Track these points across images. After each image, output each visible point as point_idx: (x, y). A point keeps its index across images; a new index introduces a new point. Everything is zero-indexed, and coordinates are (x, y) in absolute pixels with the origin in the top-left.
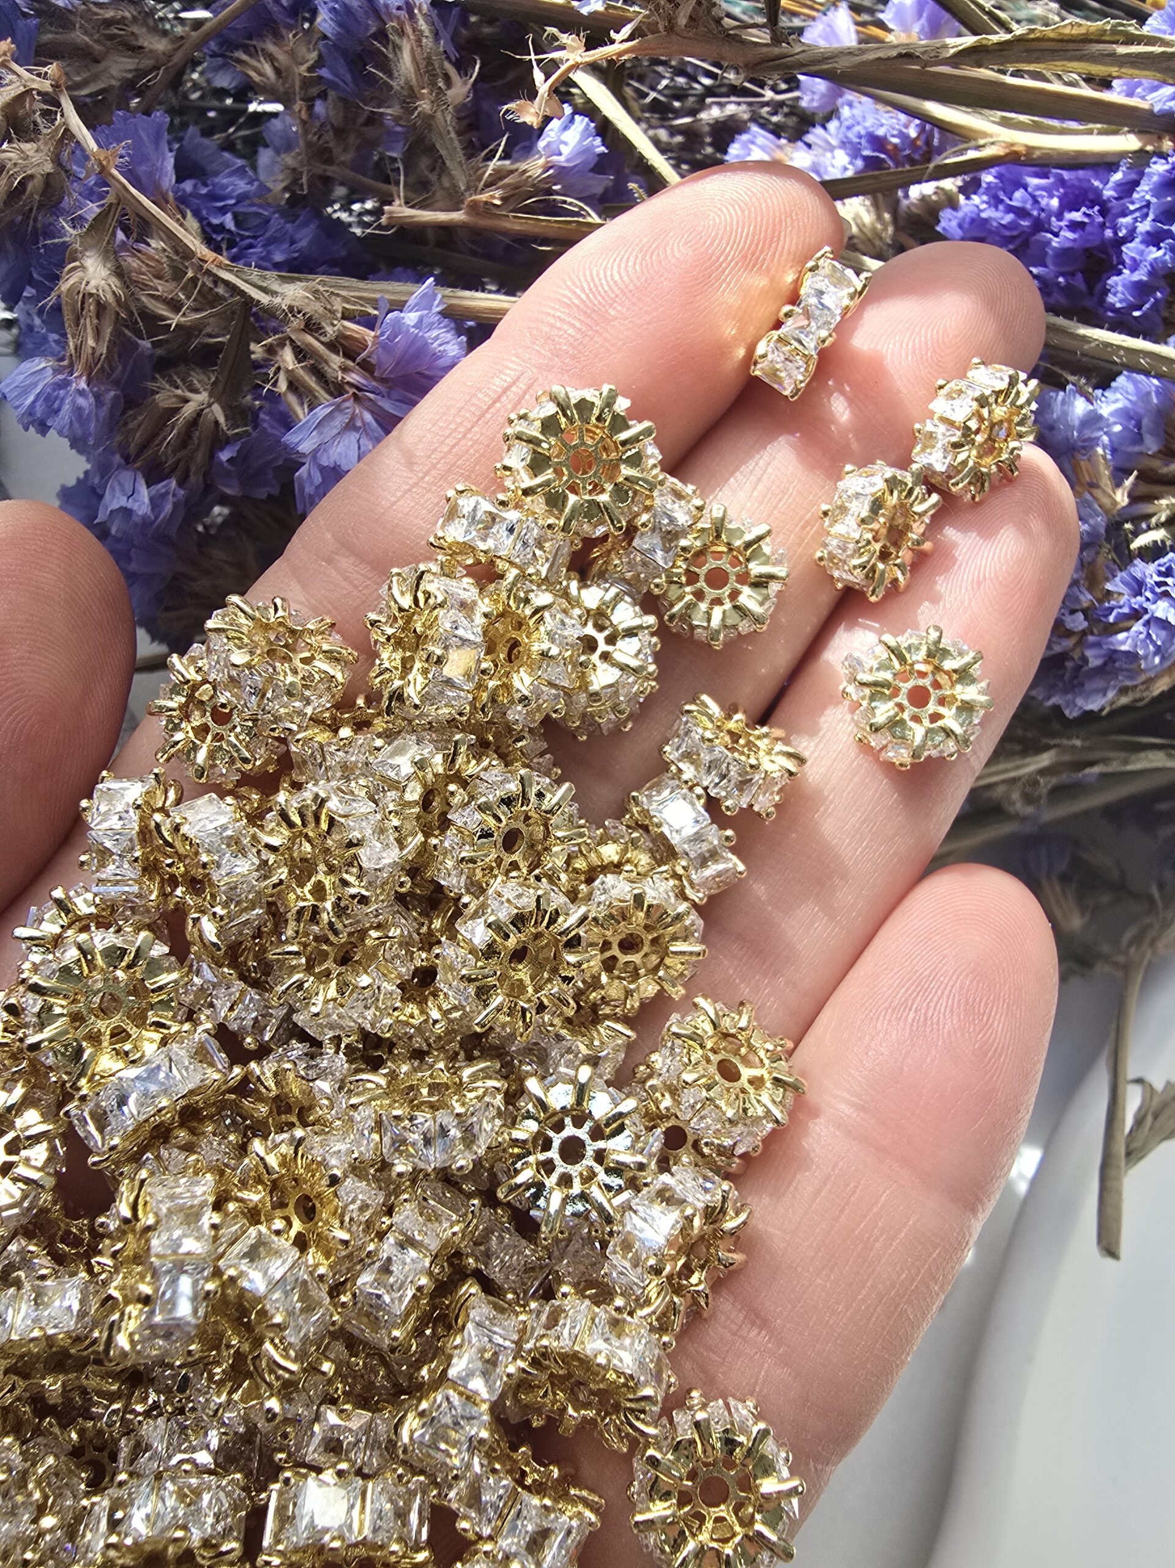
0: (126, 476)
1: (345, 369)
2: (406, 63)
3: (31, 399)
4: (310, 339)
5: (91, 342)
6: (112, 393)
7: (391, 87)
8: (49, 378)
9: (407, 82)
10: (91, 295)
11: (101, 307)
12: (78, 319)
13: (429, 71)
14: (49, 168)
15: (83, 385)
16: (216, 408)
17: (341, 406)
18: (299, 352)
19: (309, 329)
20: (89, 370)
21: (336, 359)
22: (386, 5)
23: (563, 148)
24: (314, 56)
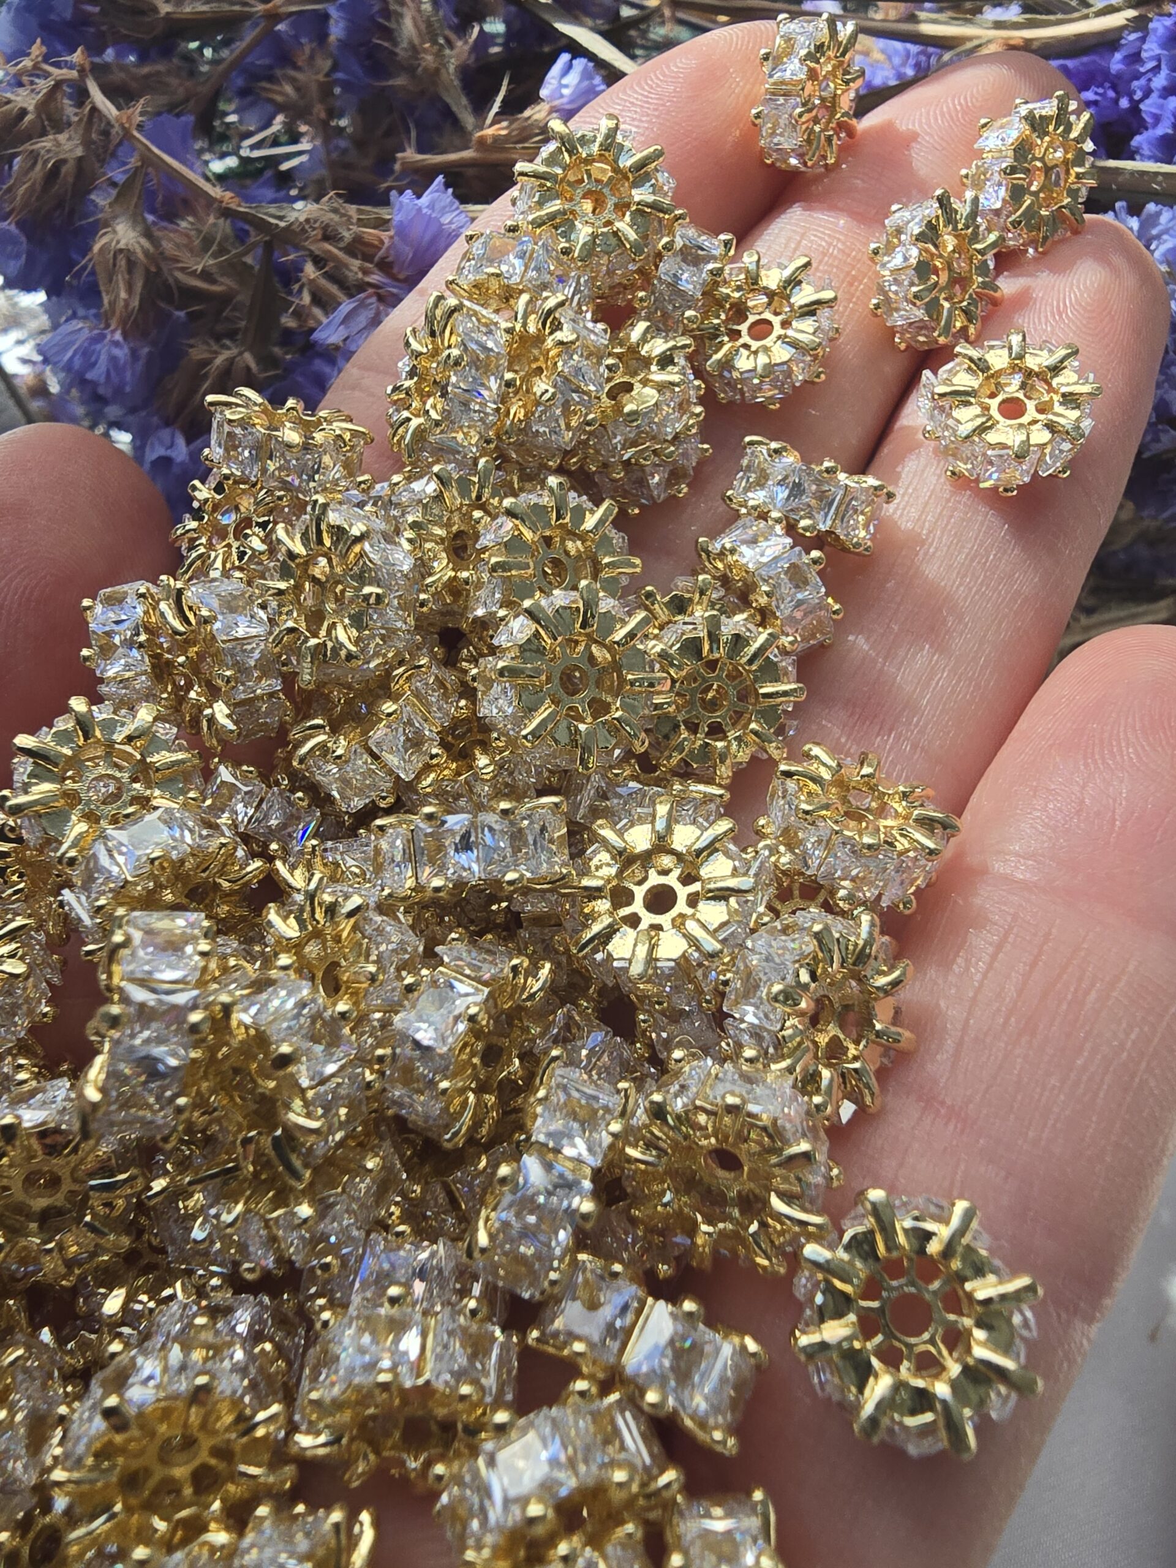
0: (165, 434)
1: (366, 272)
2: (408, 28)
3: (70, 354)
4: (328, 246)
5: (123, 295)
6: (146, 350)
8: (86, 334)
10: (121, 251)
11: (131, 264)
12: (110, 281)
13: (429, 32)
14: (79, 152)
15: (118, 336)
16: (247, 355)
17: (362, 305)
18: (319, 261)
19: (326, 238)
20: (123, 323)
21: (355, 264)
23: (566, 92)
24: (330, 64)
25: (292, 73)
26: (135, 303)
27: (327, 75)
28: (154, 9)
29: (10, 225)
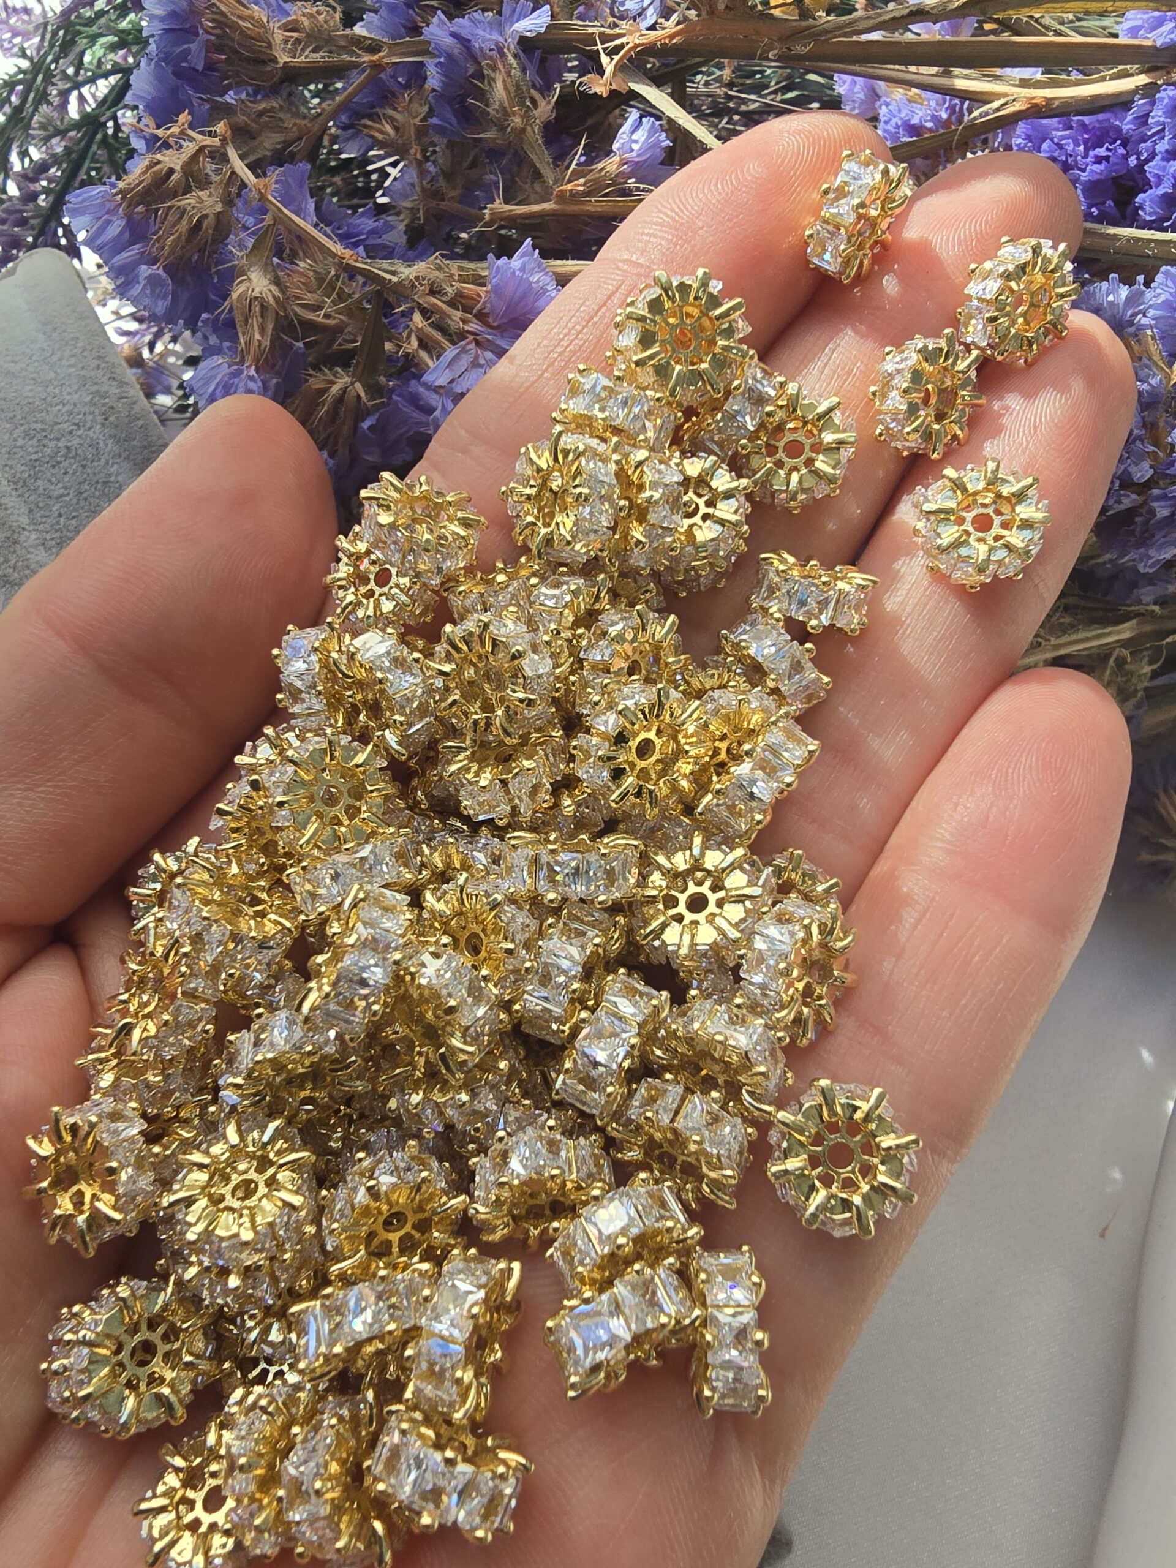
1: (465, 321)
2: (499, 91)
3: (212, 388)
4: (434, 300)
5: (257, 336)
6: (274, 381)
7: (488, 114)
8: (225, 369)
9: (501, 105)
10: (256, 298)
11: (264, 308)
12: (247, 321)
13: (518, 95)
14: (219, 208)
15: (252, 372)
16: (358, 385)
17: (464, 350)
18: (425, 313)
19: (432, 292)
20: (257, 360)
21: (457, 314)
22: (481, 49)
23: (635, 147)
24: (426, 108)
25: (390, 112)
26: (267, 343)
27: (423, 120)
28: (274, 60)
29: (158, 270)
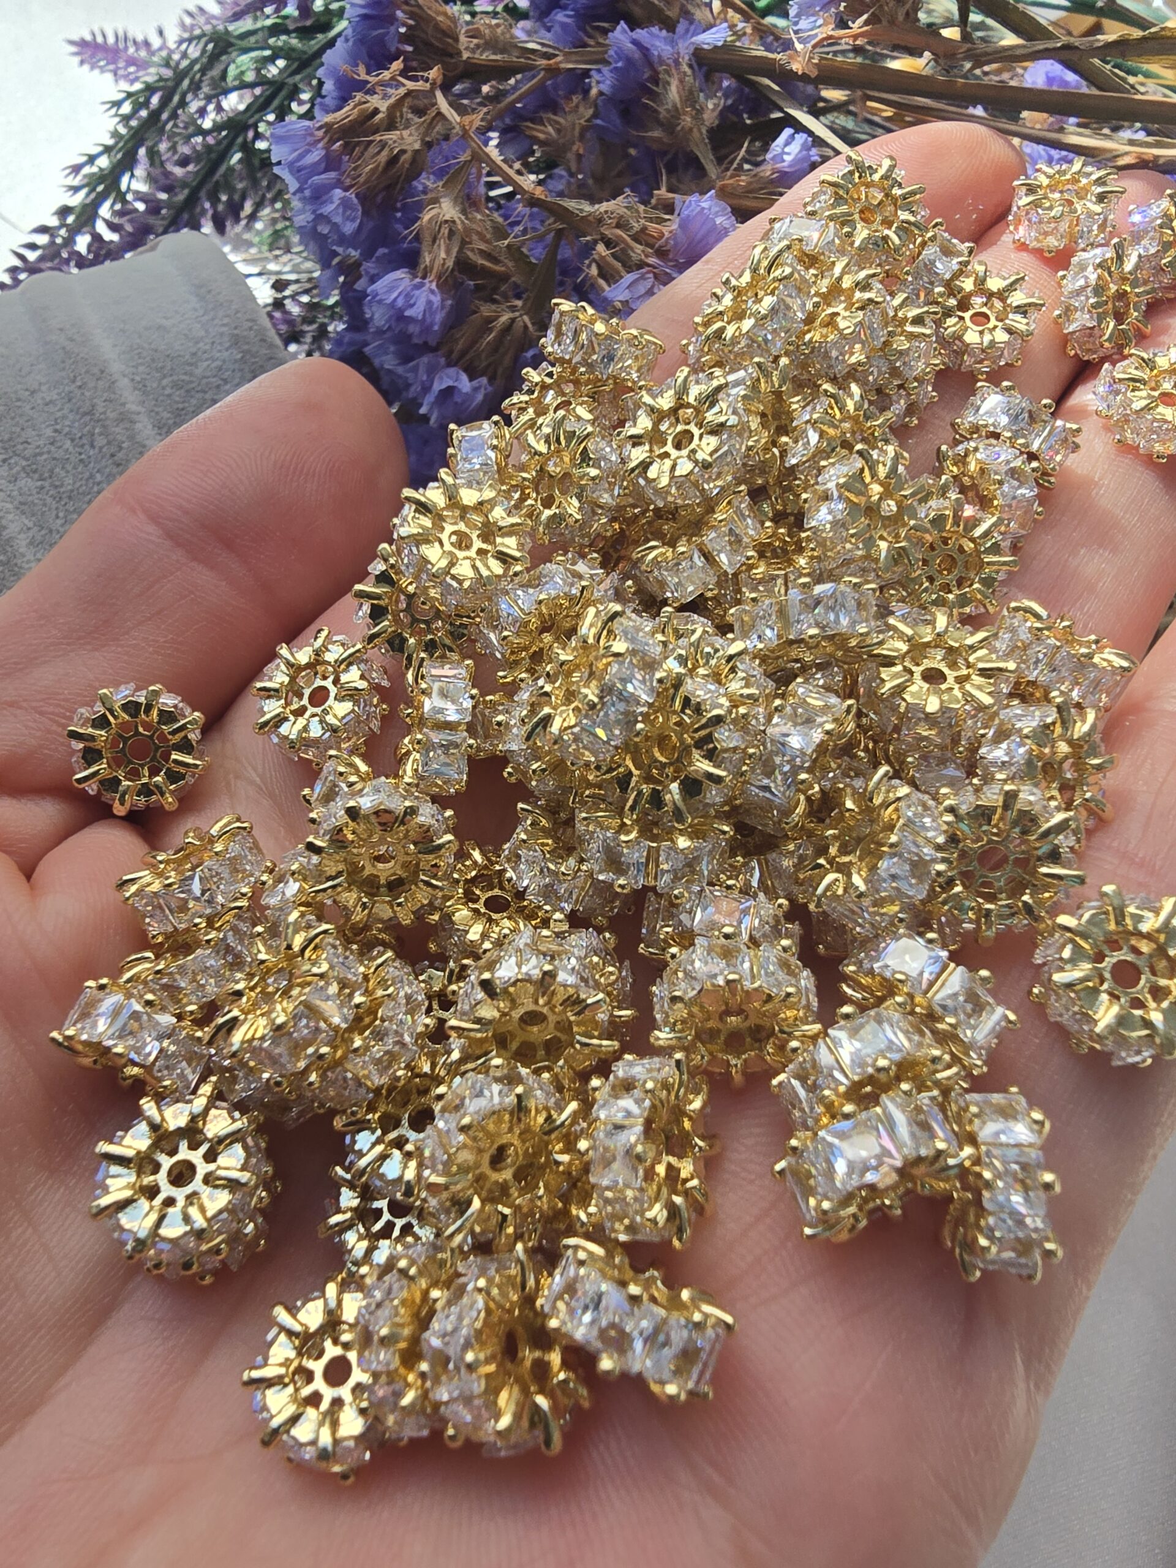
0: (452, 371)
1: (646, 255)
2: (673, 93)
3: (396, 294)
4: (619, 232)
5: (443, 255)
7: (659, 113)
8: (406, 284)
9: (674, 105)
10: (446, 222)
11: (452, 232)
12: (435, 240)
13: (690, 98)
14: (417, 146)
15: (434, 286)
16: (526, 318)
17: (643, 277)
18: (608, 244)
19: (618, 226)
20: (439, 277)
21: (639, 248)
22: (659, 56)
23: (786, 157)
24: (591, 111)
25: (553, 116)
26: (450, 263)
27: (588, 121)
28: (459, 53)
29: (351, 195)
